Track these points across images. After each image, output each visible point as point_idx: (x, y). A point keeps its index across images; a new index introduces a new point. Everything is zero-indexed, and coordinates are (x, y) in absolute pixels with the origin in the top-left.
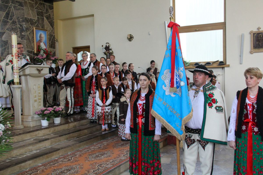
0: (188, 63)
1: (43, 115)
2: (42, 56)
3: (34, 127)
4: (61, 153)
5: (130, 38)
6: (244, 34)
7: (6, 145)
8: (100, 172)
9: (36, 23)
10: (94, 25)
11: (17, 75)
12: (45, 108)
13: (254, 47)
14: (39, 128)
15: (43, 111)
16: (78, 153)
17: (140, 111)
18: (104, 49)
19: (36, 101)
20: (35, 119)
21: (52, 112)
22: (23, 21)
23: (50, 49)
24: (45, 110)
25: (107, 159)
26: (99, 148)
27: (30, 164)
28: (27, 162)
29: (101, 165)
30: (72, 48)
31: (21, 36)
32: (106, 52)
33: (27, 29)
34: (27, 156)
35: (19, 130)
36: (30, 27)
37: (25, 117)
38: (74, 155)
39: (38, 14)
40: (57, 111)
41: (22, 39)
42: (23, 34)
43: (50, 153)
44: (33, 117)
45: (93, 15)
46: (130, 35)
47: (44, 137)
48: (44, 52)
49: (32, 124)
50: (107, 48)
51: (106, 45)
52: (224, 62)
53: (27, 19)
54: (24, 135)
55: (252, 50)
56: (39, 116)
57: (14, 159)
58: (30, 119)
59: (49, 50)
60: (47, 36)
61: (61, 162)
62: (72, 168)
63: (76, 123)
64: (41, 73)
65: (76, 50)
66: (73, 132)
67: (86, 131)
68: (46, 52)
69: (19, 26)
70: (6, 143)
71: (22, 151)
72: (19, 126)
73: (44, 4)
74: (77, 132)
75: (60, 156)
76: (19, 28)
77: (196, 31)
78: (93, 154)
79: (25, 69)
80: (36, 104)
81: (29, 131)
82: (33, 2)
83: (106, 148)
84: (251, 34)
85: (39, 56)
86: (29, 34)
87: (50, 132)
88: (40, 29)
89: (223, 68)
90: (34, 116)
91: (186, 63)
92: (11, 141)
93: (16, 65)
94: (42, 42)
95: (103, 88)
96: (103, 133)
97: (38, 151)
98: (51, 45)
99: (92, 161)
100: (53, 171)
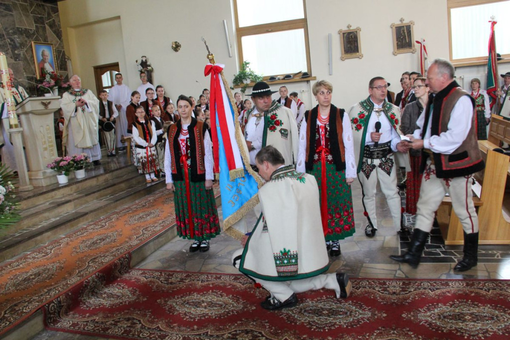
0: (260, 77)
1: (58, 168)
2: (49, 83)
3: (47, 186)
4: (90, 218)
5: (176, 47)
6: (331, 34)
7: (12, 214)
8: (146, 237)
9: (34, 34)
10: (121, 31)
11: (13, 114)
12: (60, 158)
13: (345, 51)
14: (55, 187)
15: (58, 163)
16: (115, 216)
17: (183, 149)
18: (140, 66)
19: (46, 149)
20: (48, 175)
21: (71, 162)
22: (14, 33)
23: (60, 71)
24: (61, 161)
25: (155, 219)
26: (144, 206)
27: (49, 237)
28: (44, 235)
29: (146, 228)
30: (93, 69)
31: (14, 56)
32: (143, 71)
33: (22, 45)
34: (43, 227)
35: (27, 193)
36: (26, 41)
37: (33, 173)
38: (109, 219)
39: (36, 20)
40: (78, 161)
41: (16, 61)
42: (16, 52)
43: (74, 219)
44: (44, 173)
45: (119, 18)
46: (176, 42)
47: (63, 199)
48: (52, 77)
49: (44, 183)
50: (144, 64)
51: (142, 60)
52: (309, 74)
53: (20, 30)
54: (34, 198)
55: (343, 56)
56: (53, 170)
57: (25, 232)
58: (40, 175)
59: (59, 73)
60: (54, 53)
61: (91, 231)
62: (107, 237)
63: (107, 175)
64: (49, 108)
65: (99, 70)
66: (105, 188)
67: (123, 185)
68: (53, 77)
69: (9, 41)
70: (11, 211)
71: (35, 220)
72: (27, 187)
73: (43, 5)
74: (110, 188)
75: (89, 222)
76: (10, 44)
77: (268, 32)
78: (136, 216)
79: (24, 105)
80: (46, 153)
81: (42, 192)
82: (26, 4)
83: (153, 206)
84: (339, 34)
85: (44, 84)
86: (26, 51)
87: (71, 191)
88: (42, 43)
89: (308, 81)
90: (46, 171)
91: (258, 78)
92: (18, 207)
93: (10, 100)
94: (46, 62)
95: (141, 122)
96: (148, 185)
97: (58, 218)
98: (61, 66)
99: (134, 224)
100: (82, 243)
